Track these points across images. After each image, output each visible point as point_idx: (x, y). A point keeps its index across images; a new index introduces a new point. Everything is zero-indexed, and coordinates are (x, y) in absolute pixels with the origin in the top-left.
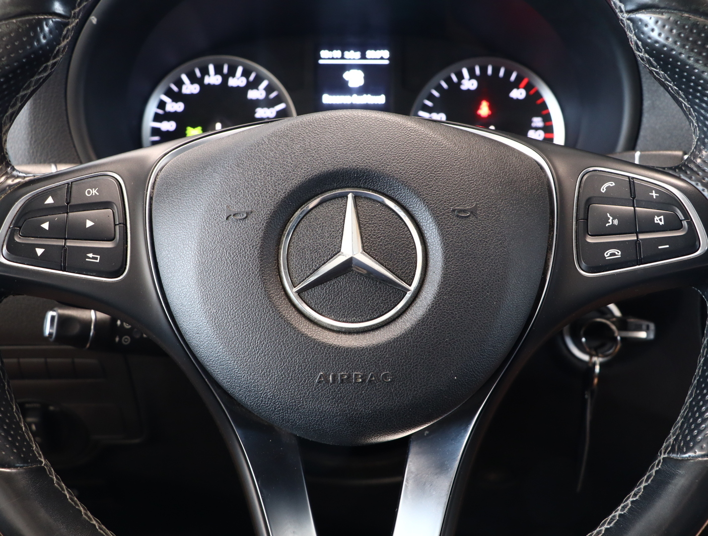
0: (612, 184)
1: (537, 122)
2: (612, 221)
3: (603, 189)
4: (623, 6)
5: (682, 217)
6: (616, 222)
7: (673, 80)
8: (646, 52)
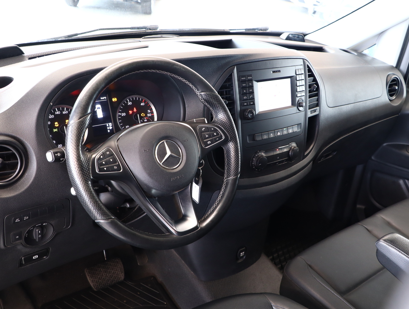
0: (204, 128)
1: (149, 111)
2: (207, 136)
3: (203, 130)
4: (198, 91)
5: (219, 132)
6: (208, 136)
7: (209, 105)
8: (204, 100)
